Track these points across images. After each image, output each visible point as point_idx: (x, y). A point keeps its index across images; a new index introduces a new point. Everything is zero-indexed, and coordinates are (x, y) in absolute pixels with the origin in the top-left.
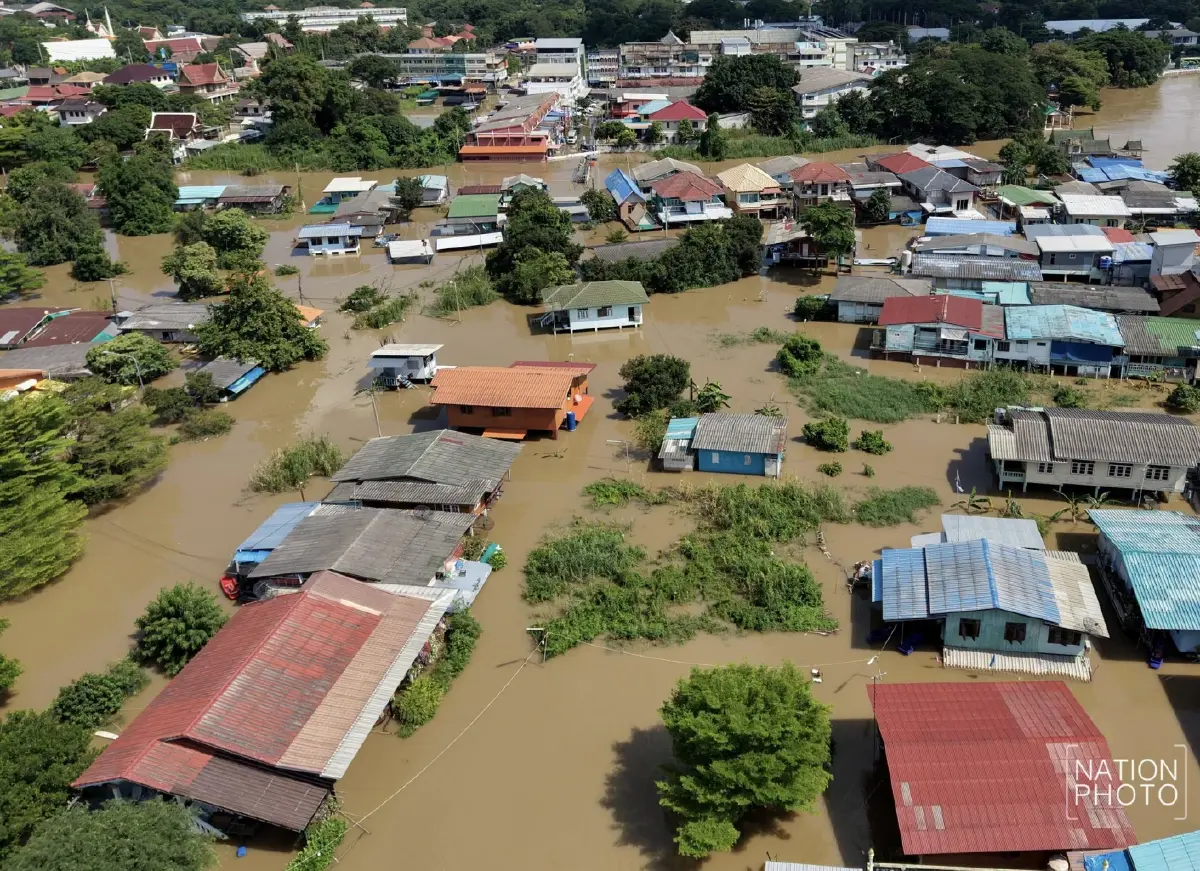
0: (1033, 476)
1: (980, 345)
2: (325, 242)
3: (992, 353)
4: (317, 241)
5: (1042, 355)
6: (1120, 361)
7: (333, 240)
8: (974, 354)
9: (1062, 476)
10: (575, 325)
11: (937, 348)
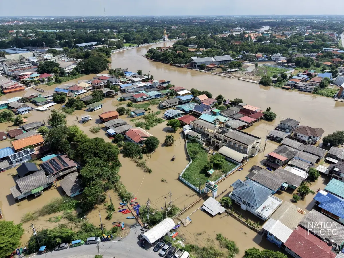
0: (167, 106)
1: (148, 98)
2: (25, 111)
3: (149, 98)
4: (23, 112)
5: (154, 97)
6: (161, 96)
7: (26, 111)
8: (147, 99)
9: (169, 106)
10: (95, 109)
11: (143, 99)
